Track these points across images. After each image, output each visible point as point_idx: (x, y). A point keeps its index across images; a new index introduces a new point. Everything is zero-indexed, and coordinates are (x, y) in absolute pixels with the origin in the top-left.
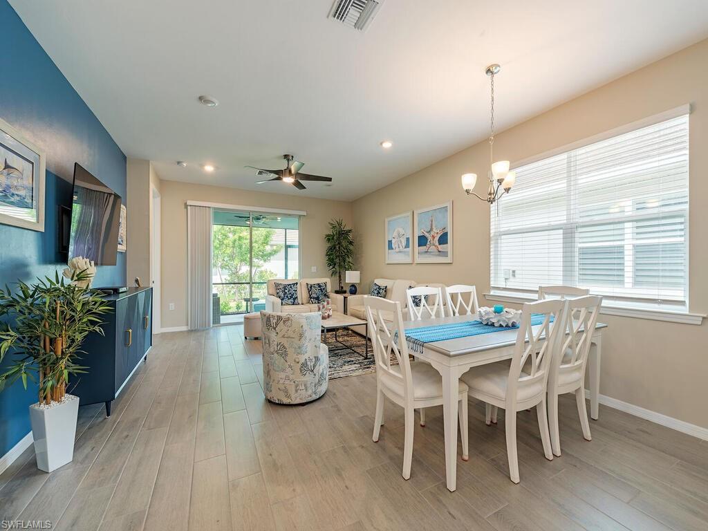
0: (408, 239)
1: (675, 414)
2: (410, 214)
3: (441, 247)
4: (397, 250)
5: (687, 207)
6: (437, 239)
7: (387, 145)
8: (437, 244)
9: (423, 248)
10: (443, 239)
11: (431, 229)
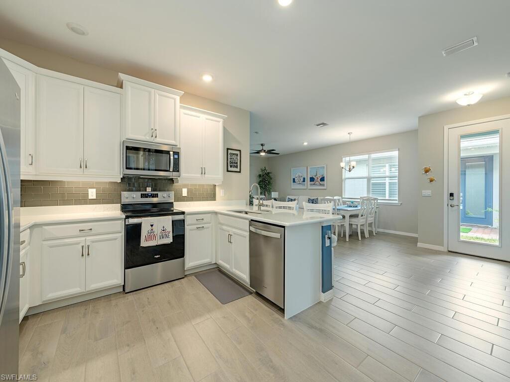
0: (304, 179)
1: (395, 230)
2: (306, 168)
3: (321, 183)
4: (298, 183)
5: (397, 173)
6: (319, 179)
7: (305, 144)
8: (319, 181)
9: (312, 183)
10: (322, 179)
11: (317, 175)
